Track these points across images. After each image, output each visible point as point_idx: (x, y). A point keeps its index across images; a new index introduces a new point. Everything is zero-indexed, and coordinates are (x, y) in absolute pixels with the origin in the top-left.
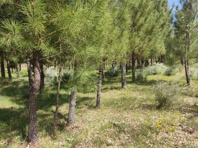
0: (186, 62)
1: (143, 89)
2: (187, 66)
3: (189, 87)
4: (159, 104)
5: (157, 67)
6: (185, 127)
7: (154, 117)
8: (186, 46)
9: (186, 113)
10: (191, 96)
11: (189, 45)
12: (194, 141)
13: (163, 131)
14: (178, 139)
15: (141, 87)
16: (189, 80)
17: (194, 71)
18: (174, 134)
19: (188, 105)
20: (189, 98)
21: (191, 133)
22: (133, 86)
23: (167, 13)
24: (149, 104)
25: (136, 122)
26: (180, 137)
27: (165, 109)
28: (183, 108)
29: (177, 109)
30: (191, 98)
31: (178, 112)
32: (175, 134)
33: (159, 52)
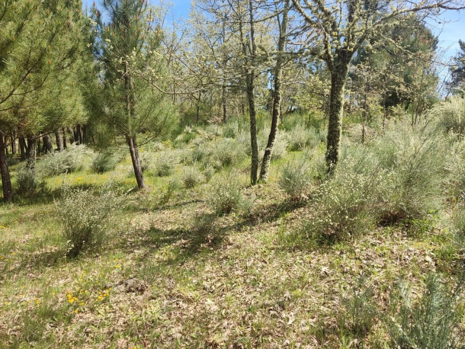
0: (132, 140)
1: (35, 216)
2: (133, 149)
3: (142, 193)
4: (73, 246)
5: (73, 154)
6: (130, 282)
7: (62, 282)
8: (127, 105)
9: (135, 251)
10: (145, 210)
11: (133, 103)
12: (146, 308)
13: (84, 309)
14: (117, 315)
15: (31, 210)
16: (142, 177)
17: (150, 158)
18: (107, 307)
19: (138, 232)
20: (142, 216)
21: (142, 291)
22: (8, 212)
23: (80, 25)
24: (51, 252)
25: (11, 312)
26: (121, 309)
27: (90, 252)
28: (129, 240)
29: (116, 246)
30: (146, 215)
31: (119, 252)
32: (111, 307)
33: (70, 117)
